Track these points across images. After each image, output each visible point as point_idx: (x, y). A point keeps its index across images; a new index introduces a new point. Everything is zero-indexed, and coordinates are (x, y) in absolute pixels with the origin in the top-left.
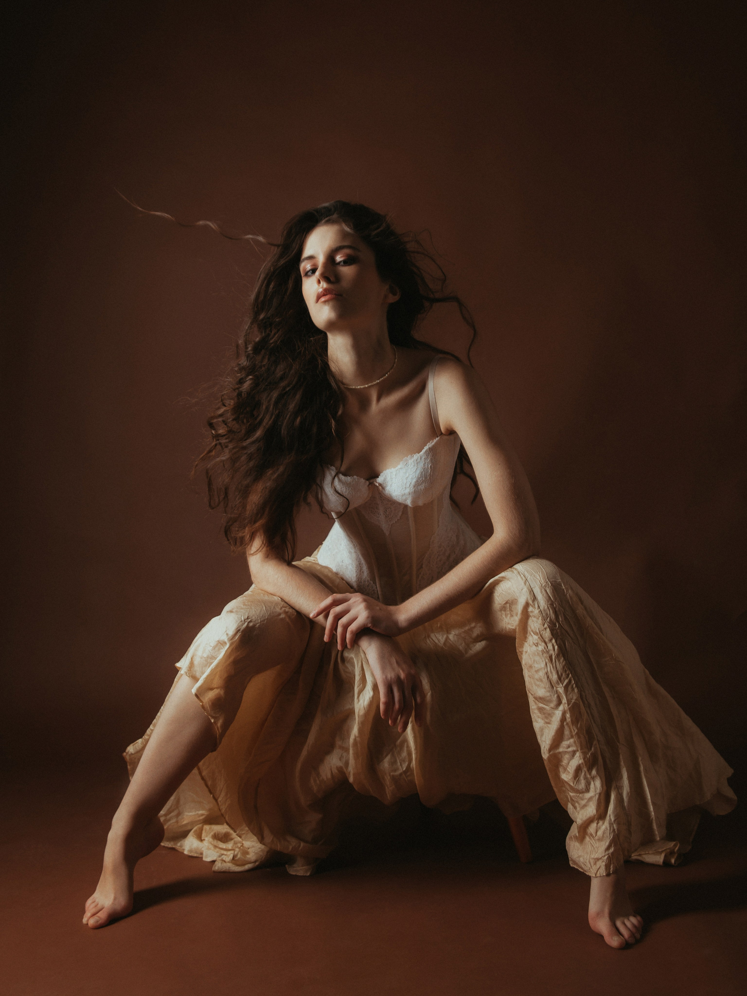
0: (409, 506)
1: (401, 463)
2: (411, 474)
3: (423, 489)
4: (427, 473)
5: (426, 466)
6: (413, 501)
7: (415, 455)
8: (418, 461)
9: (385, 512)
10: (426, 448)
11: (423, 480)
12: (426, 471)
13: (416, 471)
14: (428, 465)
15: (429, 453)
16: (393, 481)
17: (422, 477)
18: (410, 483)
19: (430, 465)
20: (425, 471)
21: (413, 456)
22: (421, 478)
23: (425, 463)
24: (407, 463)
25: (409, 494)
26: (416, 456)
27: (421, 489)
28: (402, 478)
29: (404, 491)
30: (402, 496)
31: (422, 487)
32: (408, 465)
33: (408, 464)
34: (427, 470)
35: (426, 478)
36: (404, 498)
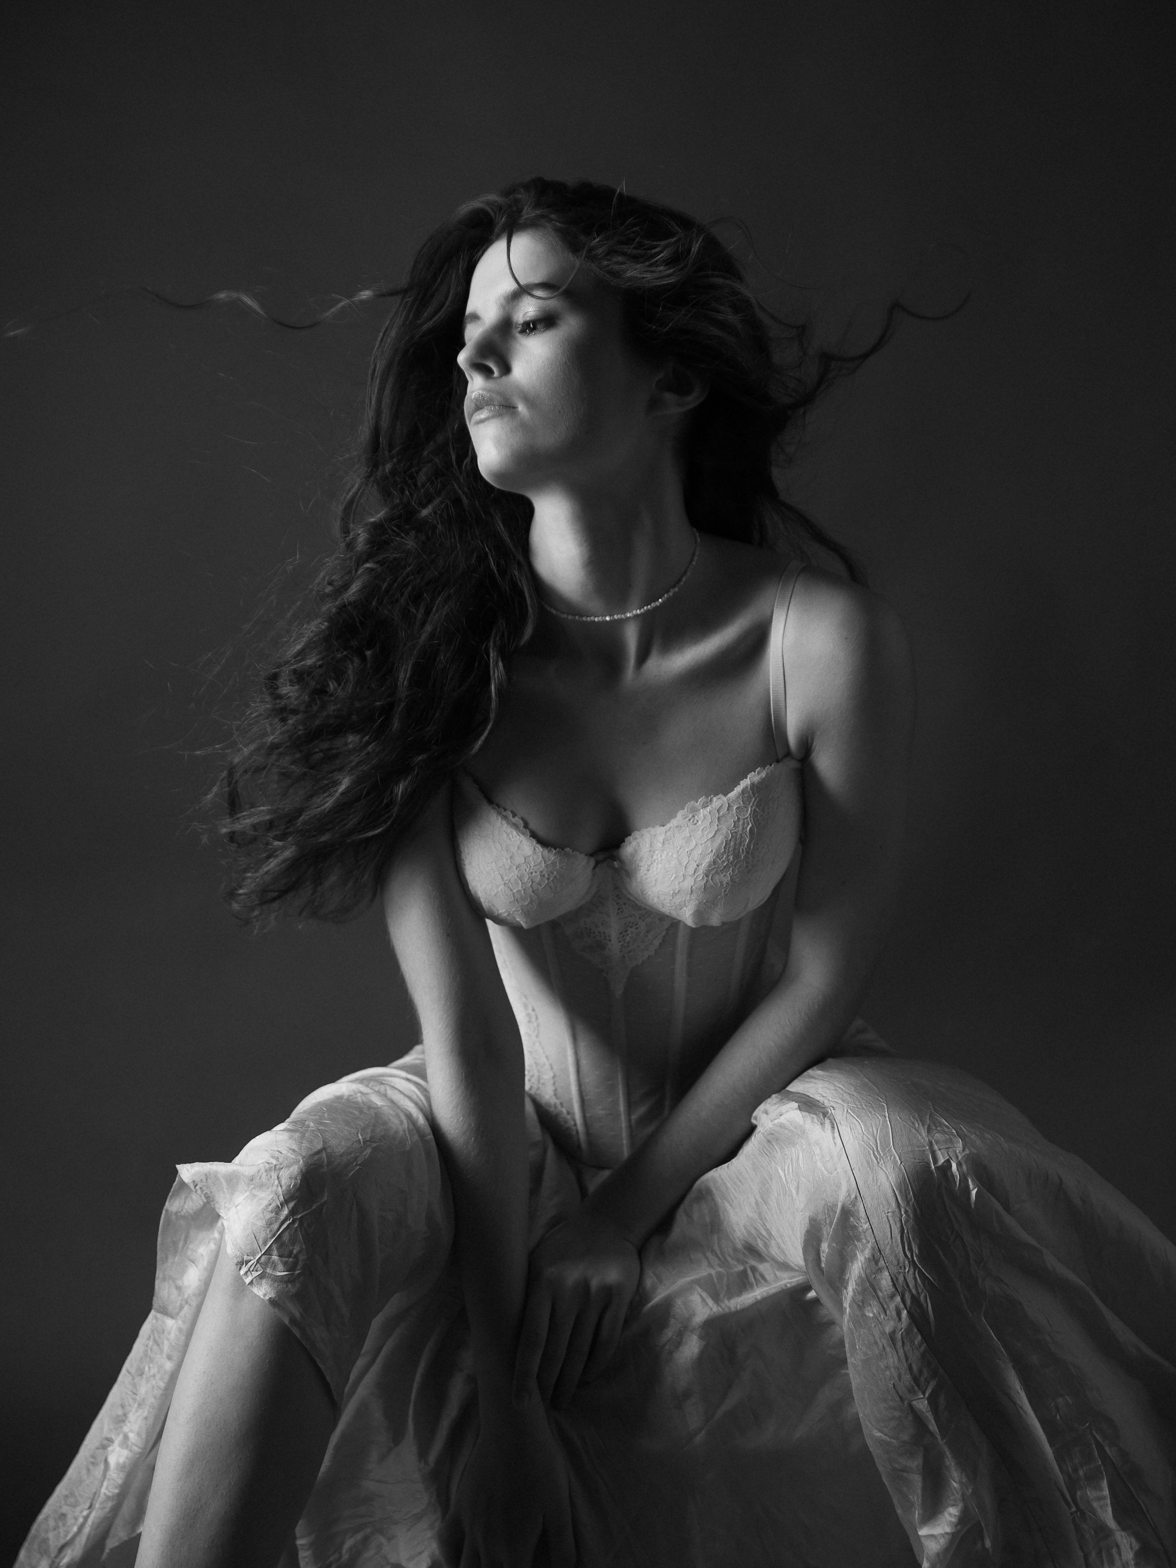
0: (686, 925)
1: (680, 814)
2: (702, 844)
3: (727, 883)
4: (740, 845)
5: (741, 828)
6: (699, 914)
7: (715, 799)
8: (721, 814)
9: (623, 936)
10: (745, 783)
11: (728, 860)
12: (738, 841)
13: (713, 837)
14: (746, 825)
15: (750, 798)
16: (655, 857)
17: (729, 852)
18: (698, 866)
19: (750, 825)
20: (736, 840)
21: (711, 800)
22: (725, 857)
23: (739, 819)
24: (694, 816)
25: (692, 892)
26: (719, 801)
27: (721, 882)
28: (678, 852)
29: (679, 883)
30: (675, 894)
31: (725, 878)
32: (695, 822)
33: (696, 817)
34: (741, 837)
35: (737, 856)
36: (678, 900)
